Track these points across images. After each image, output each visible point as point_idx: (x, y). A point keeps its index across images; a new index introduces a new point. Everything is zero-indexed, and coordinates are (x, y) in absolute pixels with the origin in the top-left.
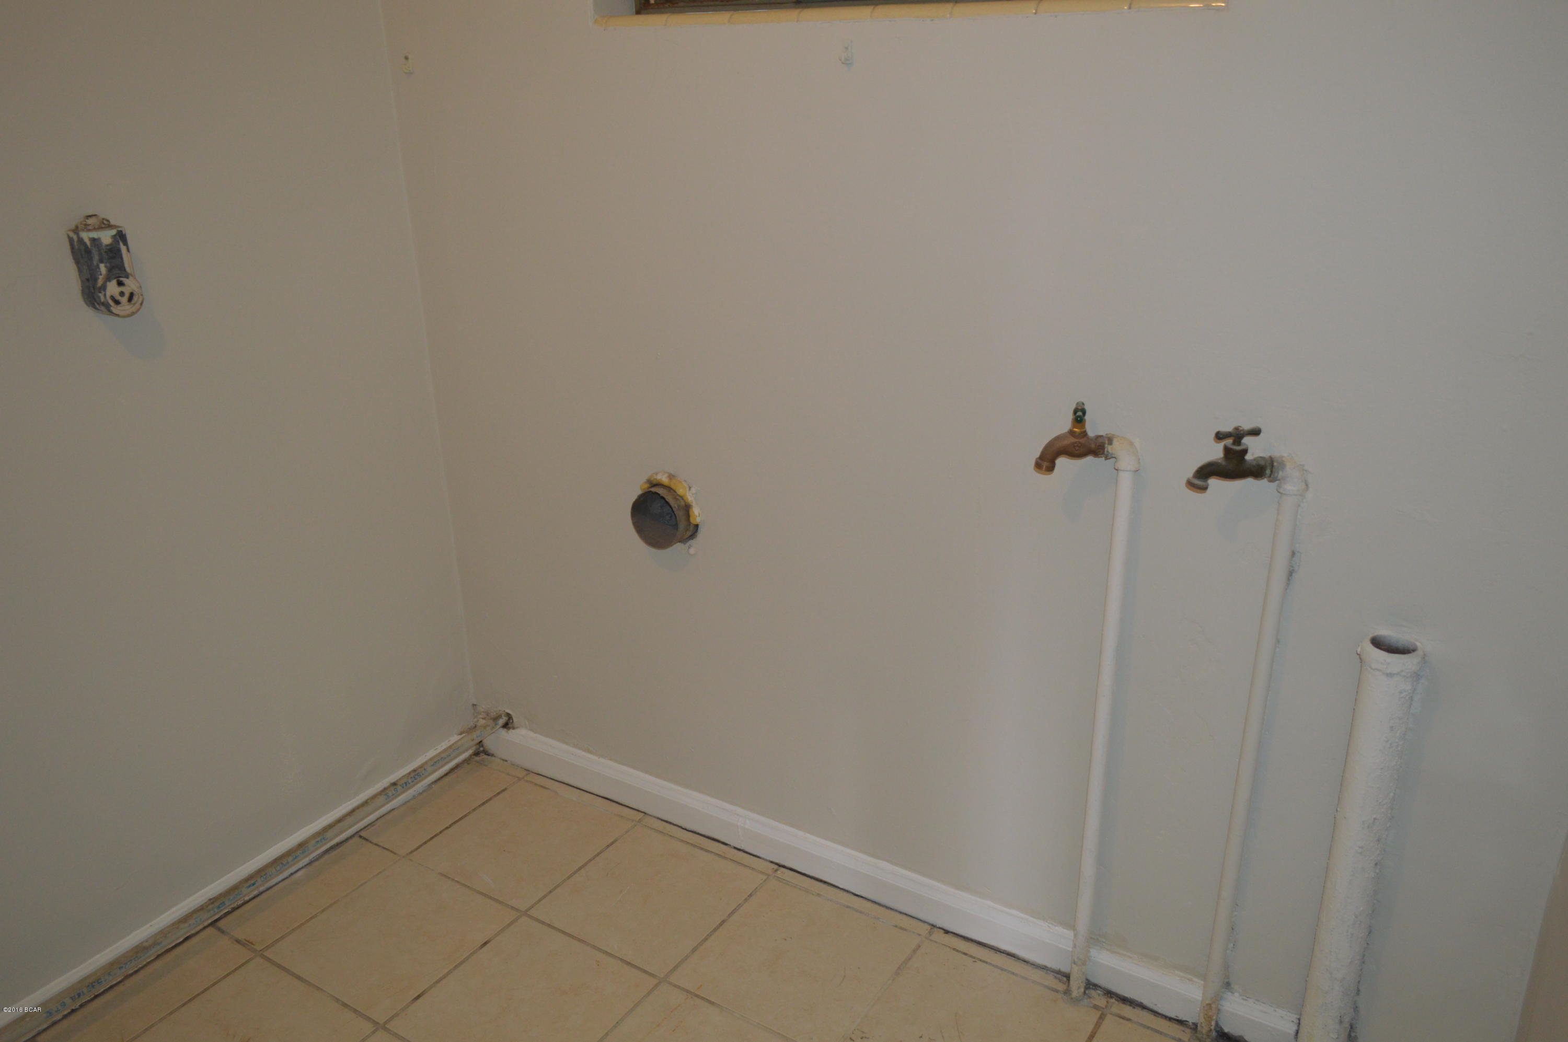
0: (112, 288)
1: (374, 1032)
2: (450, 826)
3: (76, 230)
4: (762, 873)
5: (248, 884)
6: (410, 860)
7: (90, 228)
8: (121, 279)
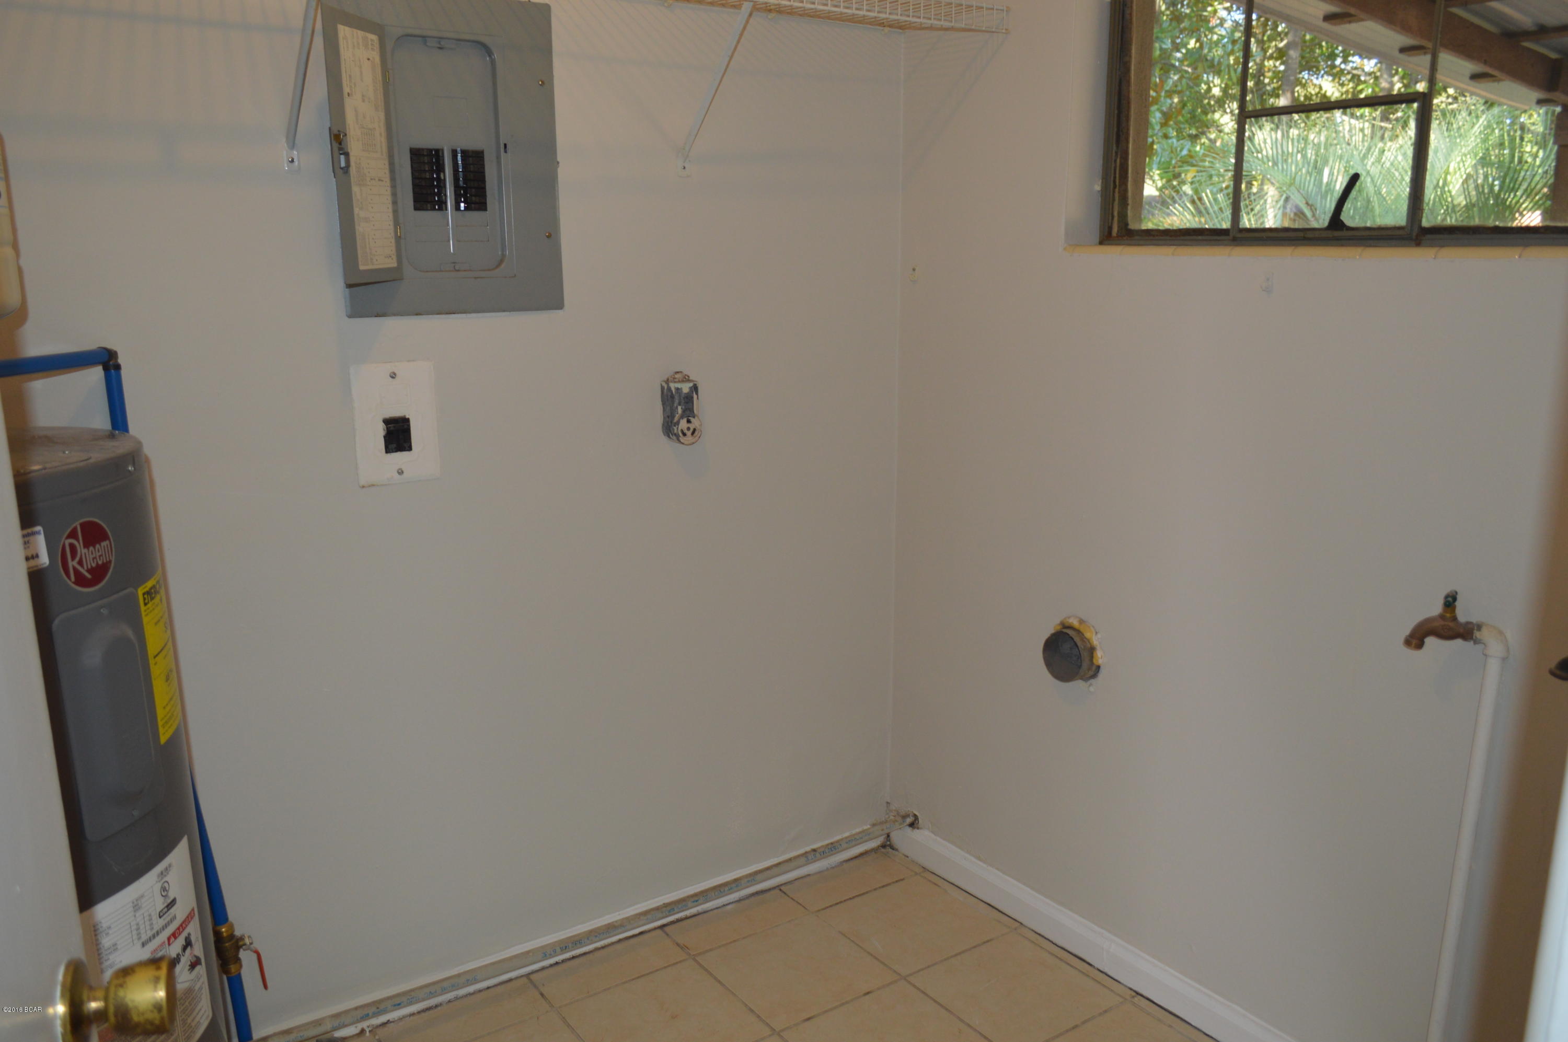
0: (683, 424)
1: (770, 1036)
2: (854, 897)
3: (667, 381)
4: (1120, 996)
5: (692, 900)
6: (818, 916)
7: (677, 380)
8: (690, 418)
